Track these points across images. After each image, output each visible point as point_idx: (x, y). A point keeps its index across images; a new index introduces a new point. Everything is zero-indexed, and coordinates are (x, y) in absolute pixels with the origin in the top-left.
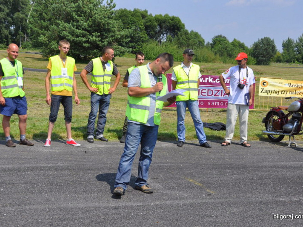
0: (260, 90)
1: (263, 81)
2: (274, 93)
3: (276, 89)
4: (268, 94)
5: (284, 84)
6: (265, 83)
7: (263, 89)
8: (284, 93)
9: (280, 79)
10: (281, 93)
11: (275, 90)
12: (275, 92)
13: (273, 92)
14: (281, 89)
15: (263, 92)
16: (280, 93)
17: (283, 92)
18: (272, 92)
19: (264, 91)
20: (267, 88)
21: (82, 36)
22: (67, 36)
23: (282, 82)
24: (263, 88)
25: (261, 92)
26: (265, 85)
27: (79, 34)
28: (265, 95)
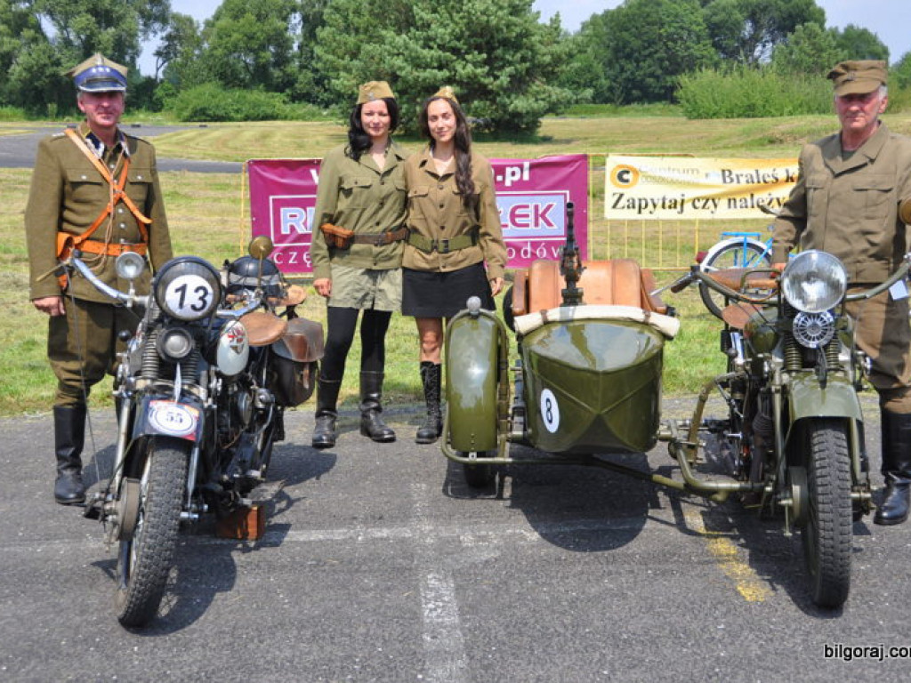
0: (609, 200)
1: (619, 166)
2: (663, 207)
3: (674, 194)
4: (640, 212)
5: (703, 172)
6: (627, 172)
7: (621, 195)
8: (704, 207)
9: (686, 155)
10: (695, 207)
11: (669, 197)
12: (667, 204)
13: (660, 204)
14: (691, 194)
15: (620, 205)
16: (688, 206)
17: (702, 202)
18: (655, 206)
19: (623, 202)
20: (636, 191)
21: (435, 64)
22: (401, 68)
23: (695, 167)
24: (621, 191)
25: (614, 207)
26: (627, 181)
27: (429, 60)
28: (632, 214)
